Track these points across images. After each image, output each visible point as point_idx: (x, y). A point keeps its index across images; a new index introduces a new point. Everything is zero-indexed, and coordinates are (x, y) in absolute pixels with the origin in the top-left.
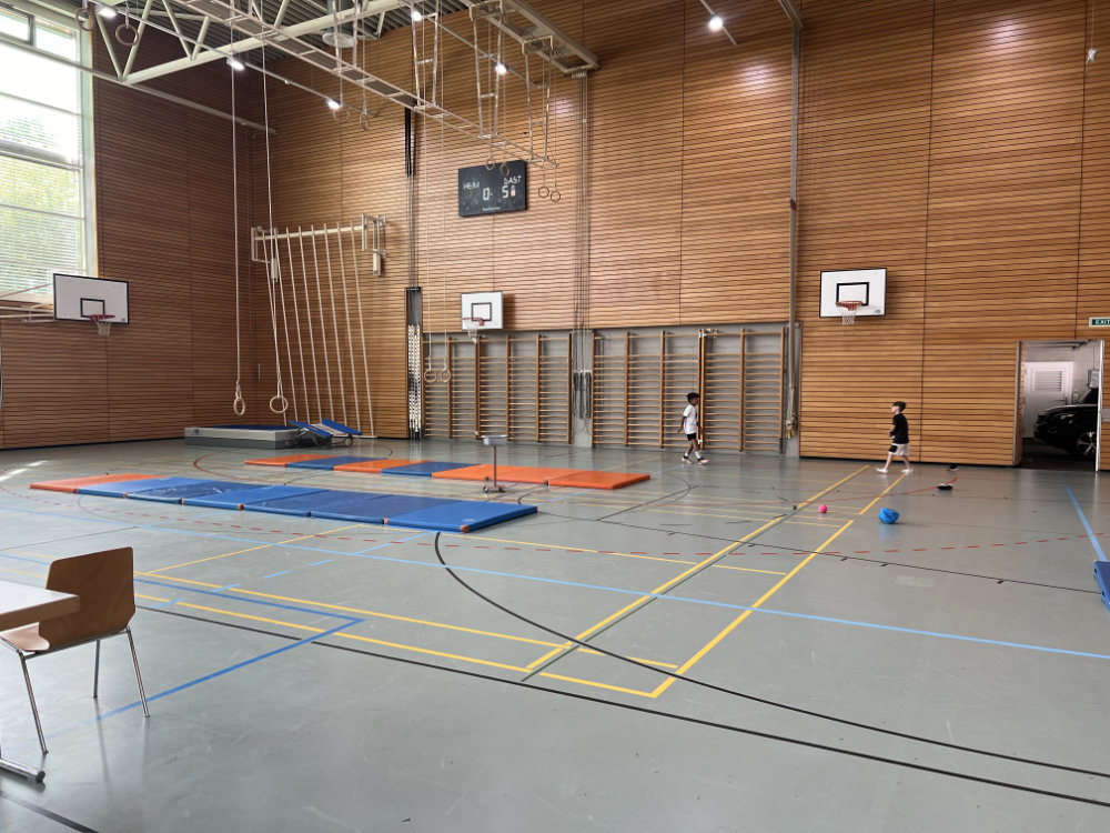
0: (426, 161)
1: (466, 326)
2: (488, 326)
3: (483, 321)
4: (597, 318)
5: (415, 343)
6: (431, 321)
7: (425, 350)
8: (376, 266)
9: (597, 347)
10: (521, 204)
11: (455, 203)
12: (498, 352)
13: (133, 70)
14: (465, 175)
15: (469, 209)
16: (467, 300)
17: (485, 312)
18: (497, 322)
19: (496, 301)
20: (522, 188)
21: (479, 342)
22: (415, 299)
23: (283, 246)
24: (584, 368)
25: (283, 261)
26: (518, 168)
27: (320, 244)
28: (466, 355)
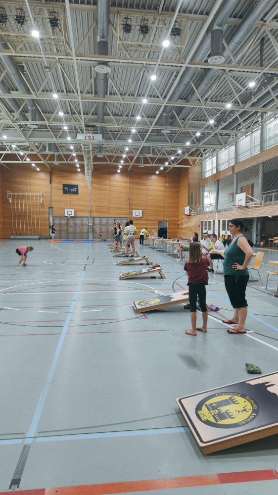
0: (53, 182)
1: (66, 215)
2: (71, 216)
3: (69, 215)
4: (94, 215)
5: (51, 219)
6: (55, 214)
7: (53, 220)
8: (41, 202)
9: (94, 220)
10: (76, 193)
11: (62, 191)
12: (71, 221)
13: (2, 160)
14: (64, 186)
15: (65, 192)
16: (66, 211)
17: (70, 213)
18: (73, 215)
19: (73, 211)
20: (77, 190)
21: (67, 218)
22: (51, 210)
23: (13, 196)
24: (91, 224)
25: (13, 199)
26: (77, 186)
27: (25, 196)
28: (64, 221)
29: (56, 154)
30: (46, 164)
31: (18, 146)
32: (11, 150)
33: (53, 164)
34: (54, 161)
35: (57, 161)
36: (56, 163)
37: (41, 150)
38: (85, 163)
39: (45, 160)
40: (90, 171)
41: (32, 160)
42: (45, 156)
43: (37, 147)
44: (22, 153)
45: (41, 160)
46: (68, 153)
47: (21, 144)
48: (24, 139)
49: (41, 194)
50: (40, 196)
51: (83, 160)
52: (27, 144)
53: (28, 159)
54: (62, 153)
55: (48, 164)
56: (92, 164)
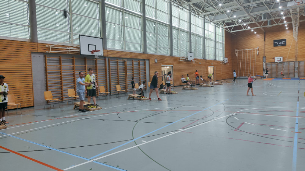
0: (266, 39)
1: (276, 61)
2: (280, 61)
3: (279, 61)
4: (299, 59)
5: (265, 64)
6: (267, 61)
7: (266, 65)
8: (258, 54)
9: (299, 63)
10: (285, 45)
11: (273, 45)
12: (280, 65)
13: (232, 31)
14: (275, 41)
15: (275, 45)
16: (276, 58)
17: (279, 59)
18: (282, 61)
19: (282, 58)
20: (285, 43)
21: (277, 64)
22: (264, 58)
23: (239, 52)
24: (297, 66)
25: (239, 53)
26: (285, 40)
27: (246, 51)
28: (274, 66)
29: (269, 20)
30: (261, 28)
31: (242, 20)
32: (238, 23)
33: (266, 27)
34: (267, 25)
35: (269, 25)
36: (269, 26)
37: (258, 20)
38: (293, 23)
39: (261, 26)
40: (297, 28)
41: (251, 27)
42: (260, 23)
43: (255, 19)
44: (245, 24)
45: (258, 26)
46: (278, 18)
47: (244, 18)
48: (247, 15)
49: (258, 49)
50: (256, 50)
51: (291, 21)
52: (248, 18)
53: (249, 27)
54: (273, 19)
55: (263, 28)
56: (299, 22)
